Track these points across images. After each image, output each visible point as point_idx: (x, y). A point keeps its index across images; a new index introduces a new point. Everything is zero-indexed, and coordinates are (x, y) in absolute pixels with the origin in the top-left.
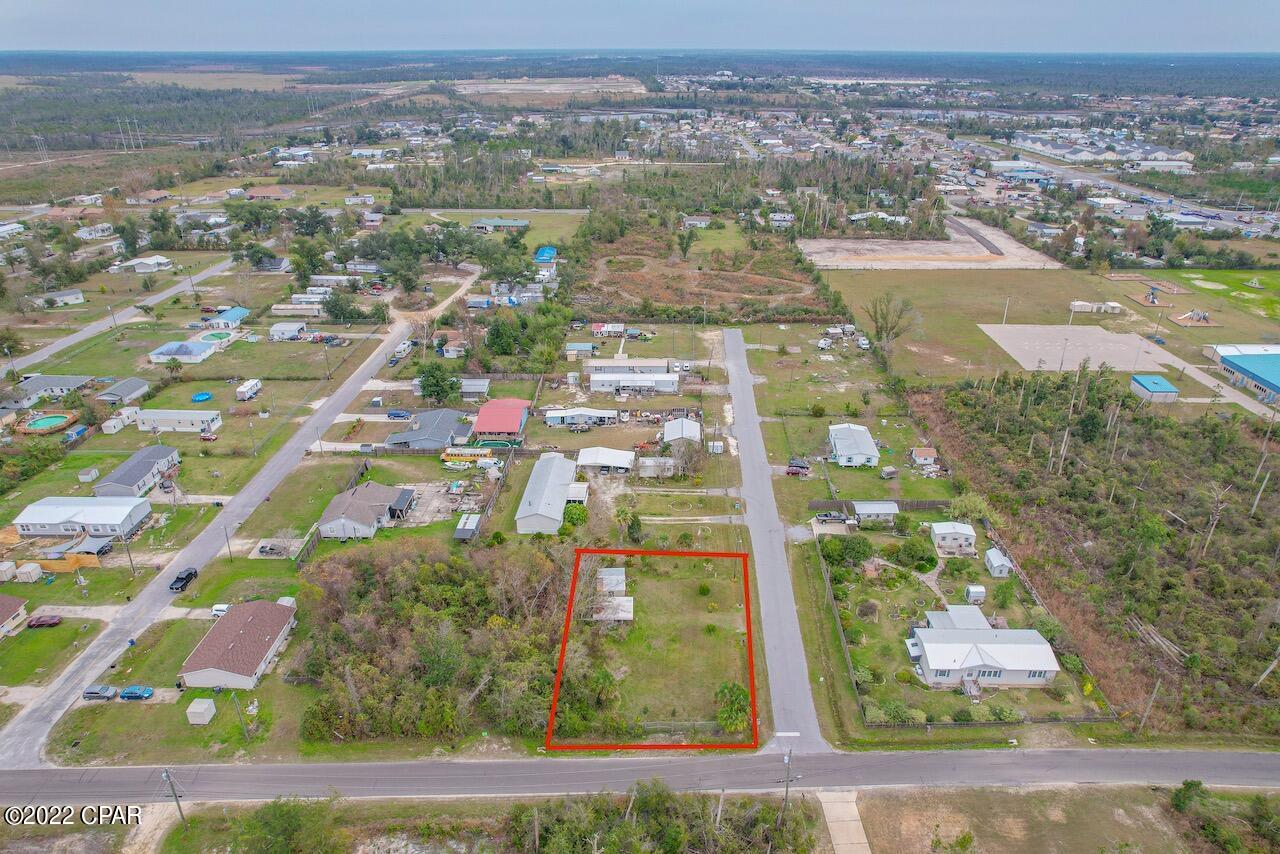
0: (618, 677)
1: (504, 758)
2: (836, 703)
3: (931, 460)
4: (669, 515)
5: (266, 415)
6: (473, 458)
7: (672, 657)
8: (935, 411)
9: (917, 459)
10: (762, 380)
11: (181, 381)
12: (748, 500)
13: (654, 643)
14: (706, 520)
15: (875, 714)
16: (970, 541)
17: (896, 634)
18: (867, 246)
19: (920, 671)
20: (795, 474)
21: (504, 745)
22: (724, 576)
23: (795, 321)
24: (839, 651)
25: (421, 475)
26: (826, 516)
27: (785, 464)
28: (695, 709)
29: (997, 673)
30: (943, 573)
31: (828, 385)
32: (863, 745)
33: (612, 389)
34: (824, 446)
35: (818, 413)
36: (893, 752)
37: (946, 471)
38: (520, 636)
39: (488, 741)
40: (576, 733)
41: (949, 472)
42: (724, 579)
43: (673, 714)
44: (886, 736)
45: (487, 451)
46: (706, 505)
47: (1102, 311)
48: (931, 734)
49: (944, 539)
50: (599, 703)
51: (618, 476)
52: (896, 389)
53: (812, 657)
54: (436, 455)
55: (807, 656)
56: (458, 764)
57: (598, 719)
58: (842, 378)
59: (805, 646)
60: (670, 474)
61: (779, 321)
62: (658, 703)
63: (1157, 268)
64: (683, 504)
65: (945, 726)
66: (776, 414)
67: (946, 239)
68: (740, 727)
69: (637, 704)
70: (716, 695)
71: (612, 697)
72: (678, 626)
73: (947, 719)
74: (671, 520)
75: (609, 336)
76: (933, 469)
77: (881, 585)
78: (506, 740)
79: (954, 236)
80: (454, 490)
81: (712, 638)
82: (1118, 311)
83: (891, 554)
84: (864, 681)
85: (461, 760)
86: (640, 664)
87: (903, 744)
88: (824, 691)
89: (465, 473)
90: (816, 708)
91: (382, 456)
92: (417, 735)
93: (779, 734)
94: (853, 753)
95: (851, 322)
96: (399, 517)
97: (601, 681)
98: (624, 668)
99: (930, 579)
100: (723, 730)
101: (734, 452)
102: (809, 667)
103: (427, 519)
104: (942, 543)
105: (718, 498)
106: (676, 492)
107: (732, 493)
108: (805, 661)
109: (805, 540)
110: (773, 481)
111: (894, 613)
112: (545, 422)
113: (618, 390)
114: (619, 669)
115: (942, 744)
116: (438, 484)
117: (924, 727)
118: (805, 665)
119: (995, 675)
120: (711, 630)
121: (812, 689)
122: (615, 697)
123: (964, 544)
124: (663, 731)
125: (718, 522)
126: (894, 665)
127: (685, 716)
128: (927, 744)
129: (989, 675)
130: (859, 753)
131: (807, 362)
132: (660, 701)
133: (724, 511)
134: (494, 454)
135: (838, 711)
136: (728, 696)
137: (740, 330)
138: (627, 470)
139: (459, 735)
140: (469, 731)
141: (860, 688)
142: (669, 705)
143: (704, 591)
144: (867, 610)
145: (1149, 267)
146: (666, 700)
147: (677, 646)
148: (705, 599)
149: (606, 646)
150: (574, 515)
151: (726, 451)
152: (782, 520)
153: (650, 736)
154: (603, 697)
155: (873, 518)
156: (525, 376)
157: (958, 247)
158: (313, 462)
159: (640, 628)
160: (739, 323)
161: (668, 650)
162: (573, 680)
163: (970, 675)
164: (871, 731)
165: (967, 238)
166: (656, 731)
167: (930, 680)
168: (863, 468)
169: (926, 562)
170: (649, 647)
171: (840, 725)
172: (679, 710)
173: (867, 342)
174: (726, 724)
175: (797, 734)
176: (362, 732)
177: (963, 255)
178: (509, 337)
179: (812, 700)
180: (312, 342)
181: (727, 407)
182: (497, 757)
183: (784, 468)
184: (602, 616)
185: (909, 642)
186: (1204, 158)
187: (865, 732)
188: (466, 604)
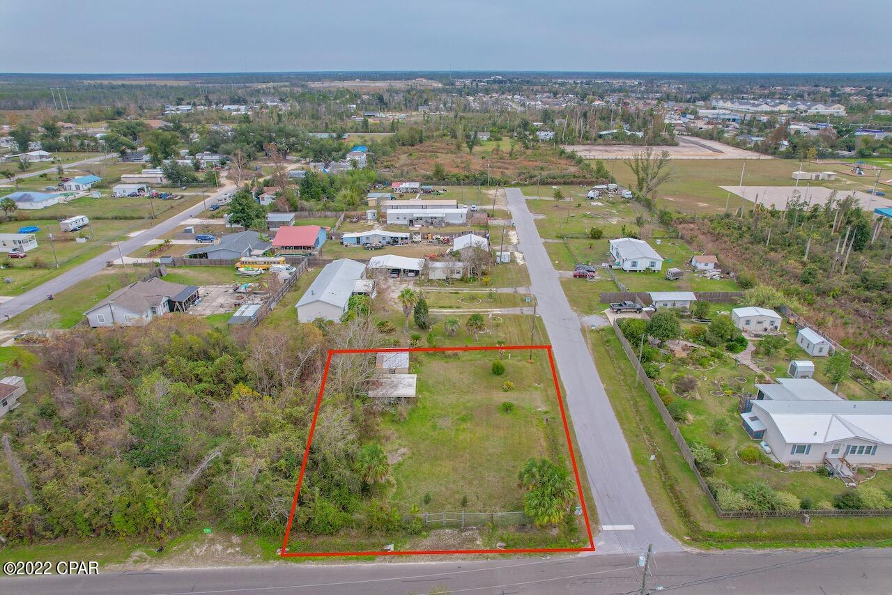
0: (393, 460)
1: (227, 564)
2: (672, 488)
3: (711, 266)
4: (458, 308)
5: (83, 241)
6: (266, 266)
7: (461, 437)
8: (704, 234)
9: (698, 265)
10: (541, 217)
11: (16, 220)
12: (537, 296)
13: (440, 422)
14: (497, 311)
15: (730, 498)
16: (776, 324)
17: (724, 410)
18: (615, 148)
19: (767, 449)
20: (582, 276)
21: (232, 546)
22: (519, 358)
23: (565, 183)
24: (663, 429)
25: (213, 279)
26: (621, 305)
27: (572, 271)
28: (491, 497)
29: (871, 448)
30: (756, 353)
31: (601, 219)
32: (721, 541)
33: (406, 222)
34: (606, 256)
35: (596, 235)
36: (767, 551)
37: (728, 274)
38: (271, 409)
39: (212, 540)
40: (331, 529)
41: (732, 274)
42: (520, 361)
43: (464, 503)
44: (750, 527)
45: (282, 259)
46: (495, 300)
47: (820, 179)
48: (811, 525)
49: (748, 322)
50: (366, 490)
51: (408, 279)
52: (665, 220)
53: (632, 437)
54: (231, 264)
55: (626, 436)
56: (159, 574)
57: (361, 510)
58: (612, 215)
59: (622, 424)
60: (458, 276)
61: (552, 184)
62: (444, 489)
63: (851, 157)
64: (473, 298)
65: (825, 514)
66: (557, 237)
67: (677, 145)
68: (555, 520)
69: (416, 492)
70: (521, 477)
71: (383, 481)
72: (468, 405)
73: (827, 505)
74: (460, 312)
75: (407, 192)
76: (716, 273)
77: (693, 364)
78: (235, 539)
79: (681, 144)
80: (242, 289)
81: (508, 417)
82: (833, 178)
83: (697, 336)
84: (705, 460)
85: (165, 567)
86: (422, 446)
87: (776, 539)
88: (654, 473)
89: (257, 278)
90: (649, 494)
91: (180, 267)
92: (113, 534)
93: (605, 528)
94: (711, 552)
95: (613, 181)
96: (178, 310)
97: (367, 458)
98: (403, 450)
99: (744, 357)
100: (532, 522)
101: (520, 262)
102: (630, 446)
103: (208, 312)
104: (747, 327)
105: (508, 295)
106: (466, 291)
107: (521, 290)
108: (623, 439)
109: (602, 327)
110: (561, 282)
111: (717, 389)
112: (342, 243)
113: (411, 222)
114: (396, 451)
115: (828, 539)
116: (227, 286)
117: (799, 516)
118: (626, 445)
119: (868, 452)
120: (507, 408)
121: (639, 471)
122: (388, 482)
123: (769, 327)
124: (451, 526)
125: (510, 313)
126: (733, 443)
127: (480, 505)
128: (807, 539)
129: (860, 452)
130: (719, 552)
131: (579, 205)
132: (447, 489)
133: (515, 305)
134: (287, 261)
135: (677, 497)
136: (538, 476)
137: (519, 189)
138: (417, 272)
139: (171, 532)
140: (186, 526)
141: (701, 469)
142: (458, 492)
143: (498, 371)
144: (685, 387)
145: (844, 157)
146: (454, 487)
147: (468, 425)
148: (499, 378)
149: (382, 426)
150: (360, 305)
151: (513, 261)
152: (576, 311)
153: (432, 533)
154: (370, 481)
155: (669, 306)
156: (329, 213)
157: (686, 149)
158: (111, 271)
159: (424, 408)
160: (518, 184)
161: (457, 430)
162: (331, 458)
163: (835, 451)
164: (727, 521)
165: (692, 145)
166: (441, 526)
167: (785, 458)
168: (648, 271)
169: (736, 343)
170: (434, 427)
171: (685, 515)
172: (472, 498)
173: (630, 192)
174: (536, 515)
175: (631, 527)
176: (32, 531)
177: (692, 153)
178: (317, 187)
179: (641, 484)
180: (149, 197)
181: (512, 233)
182: (218, 562)
183: (571, 273)
184: (379, 392)
185: (746, 416)
186: (851, 108)
187: (720, 523)
188: (222, 381)
